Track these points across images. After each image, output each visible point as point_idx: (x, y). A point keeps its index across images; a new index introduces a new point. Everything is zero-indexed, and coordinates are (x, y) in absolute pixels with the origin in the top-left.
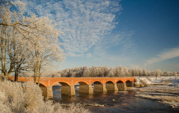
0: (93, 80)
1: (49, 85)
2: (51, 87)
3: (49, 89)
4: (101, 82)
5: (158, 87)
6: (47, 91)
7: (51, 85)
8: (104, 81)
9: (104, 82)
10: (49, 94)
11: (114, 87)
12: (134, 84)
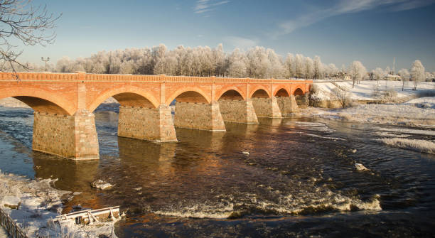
0: (221, 87)
1: (81, 104)
2: (91, 115)
3: (82, 124)
4: (241, 93)
5: (389, 111)
6: (77, 132)
7: (88, 106)
8: (248, 90)
9: (248, 93)
10: (82, 145)
11: (271, 108)
12: (310, 99)
